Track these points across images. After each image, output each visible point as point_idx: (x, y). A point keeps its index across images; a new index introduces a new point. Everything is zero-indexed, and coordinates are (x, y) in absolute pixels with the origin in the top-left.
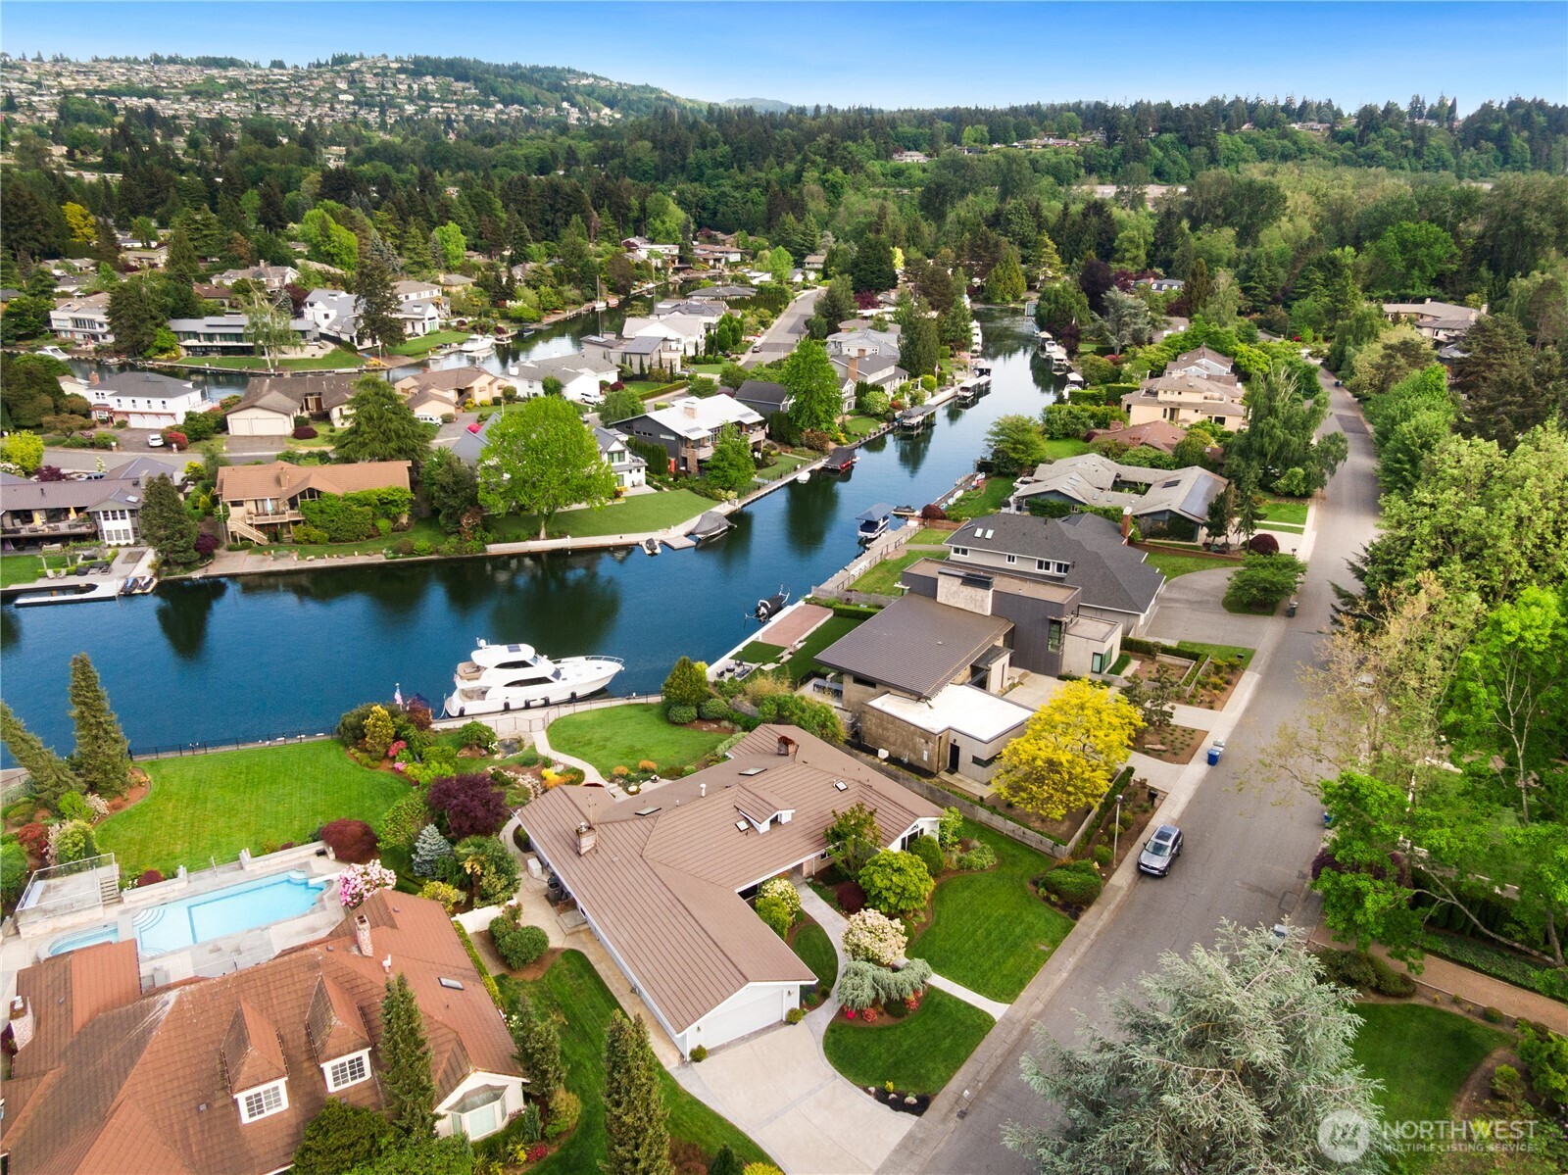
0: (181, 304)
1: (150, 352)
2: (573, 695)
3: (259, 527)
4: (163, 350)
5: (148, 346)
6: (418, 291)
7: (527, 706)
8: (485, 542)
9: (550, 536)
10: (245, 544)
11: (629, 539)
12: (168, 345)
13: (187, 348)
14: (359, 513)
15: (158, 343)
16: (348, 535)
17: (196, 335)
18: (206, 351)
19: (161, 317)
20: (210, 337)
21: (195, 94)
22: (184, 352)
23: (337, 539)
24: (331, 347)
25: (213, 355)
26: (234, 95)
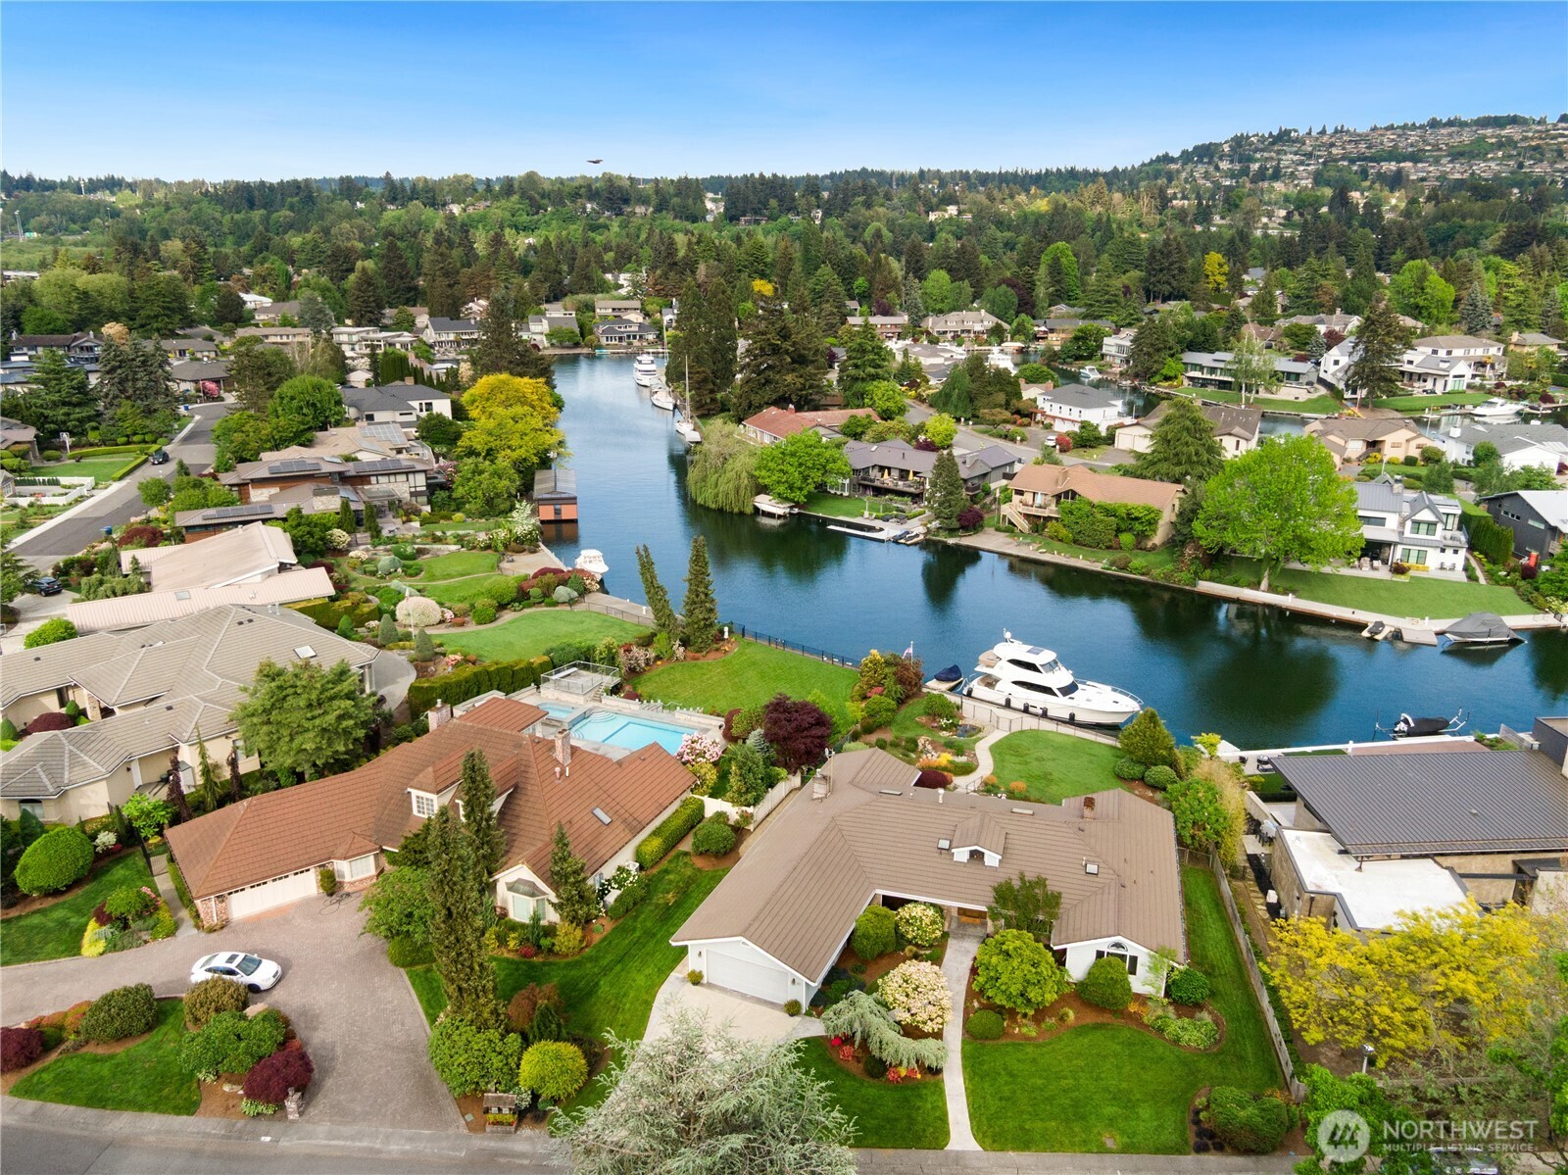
0: (1202, 338)
1: (1156, 379)
2: (1072, 716)
3: (1027, 516)
4: (1167, 378)
5: (1155, 373)
6: (1468, 347)
7: (1026, 710)
8: (1197, 576)
9: (1272, 589)
10: (1010, 528)
11: (1360, 616)
12: (1172, 374)
13: (1191, 379)
14: (1102, 521)
15: (1165, 371)
16: (1088, 540)
17: (1201, 368)
18: (1205, 383)
19: (1178, 348)
20: (1213, 370)
21: (1456, 155)
22: (1186, 382)
23: (1078, 542)
24: (1323, 391)
25: (1210, 389)
26: (1500, 154)
